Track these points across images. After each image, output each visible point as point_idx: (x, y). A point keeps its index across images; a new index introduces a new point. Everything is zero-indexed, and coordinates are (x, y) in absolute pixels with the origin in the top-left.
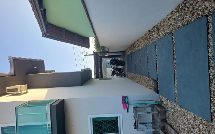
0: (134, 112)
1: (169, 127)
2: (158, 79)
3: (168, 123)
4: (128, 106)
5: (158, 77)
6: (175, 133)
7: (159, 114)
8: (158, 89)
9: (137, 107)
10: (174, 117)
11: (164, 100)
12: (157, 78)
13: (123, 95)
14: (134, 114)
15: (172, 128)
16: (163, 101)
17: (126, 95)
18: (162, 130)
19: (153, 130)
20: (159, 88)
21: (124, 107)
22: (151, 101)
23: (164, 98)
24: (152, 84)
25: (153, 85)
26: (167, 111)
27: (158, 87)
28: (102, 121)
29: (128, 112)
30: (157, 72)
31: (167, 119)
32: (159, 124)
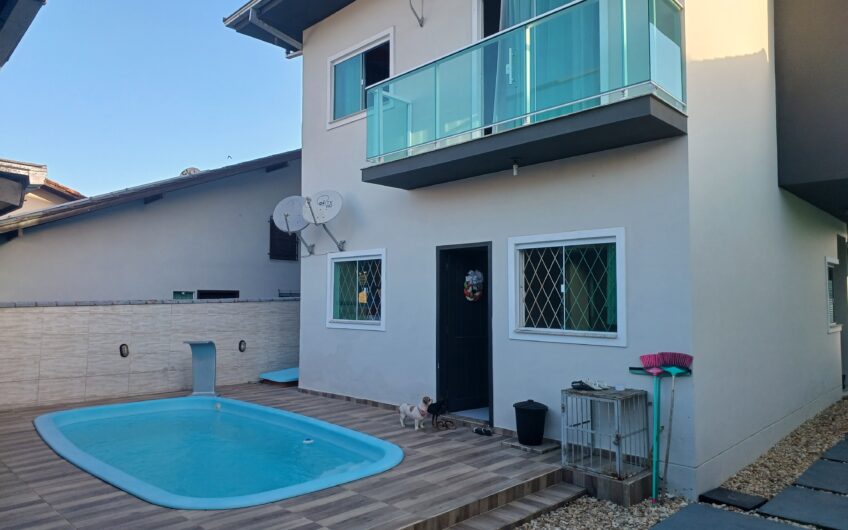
0: (626, 390)
1: (566, 496)
2: (766, 515)
3: (579, 496)
4: (651, 374)
5: (770, 518)
6: (543, 507)
7: (614, 475)
8: (719, 503)
9: (648, 404)
10: (592, 519)
11: (663, 509)
12: (769, 515)
13: (694, 361)
14: (620, 388)
15: (561, 505)
16: (662, 504)
17: (694, 371)
18: (563, 471)
19: (564, 443)
20: (719, 507)
21: (649, 356)
22: (667, 462)
23: (672, 512)
24: (755, 488)
25: (748, 490)
26: (620, 508)
27: (728, 505)
28: (606, 274)
29: (631, 369)
30: (797, 522)
31: (593, 500)
32: (580, 466)
